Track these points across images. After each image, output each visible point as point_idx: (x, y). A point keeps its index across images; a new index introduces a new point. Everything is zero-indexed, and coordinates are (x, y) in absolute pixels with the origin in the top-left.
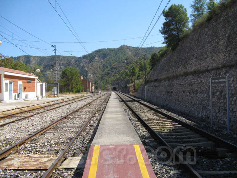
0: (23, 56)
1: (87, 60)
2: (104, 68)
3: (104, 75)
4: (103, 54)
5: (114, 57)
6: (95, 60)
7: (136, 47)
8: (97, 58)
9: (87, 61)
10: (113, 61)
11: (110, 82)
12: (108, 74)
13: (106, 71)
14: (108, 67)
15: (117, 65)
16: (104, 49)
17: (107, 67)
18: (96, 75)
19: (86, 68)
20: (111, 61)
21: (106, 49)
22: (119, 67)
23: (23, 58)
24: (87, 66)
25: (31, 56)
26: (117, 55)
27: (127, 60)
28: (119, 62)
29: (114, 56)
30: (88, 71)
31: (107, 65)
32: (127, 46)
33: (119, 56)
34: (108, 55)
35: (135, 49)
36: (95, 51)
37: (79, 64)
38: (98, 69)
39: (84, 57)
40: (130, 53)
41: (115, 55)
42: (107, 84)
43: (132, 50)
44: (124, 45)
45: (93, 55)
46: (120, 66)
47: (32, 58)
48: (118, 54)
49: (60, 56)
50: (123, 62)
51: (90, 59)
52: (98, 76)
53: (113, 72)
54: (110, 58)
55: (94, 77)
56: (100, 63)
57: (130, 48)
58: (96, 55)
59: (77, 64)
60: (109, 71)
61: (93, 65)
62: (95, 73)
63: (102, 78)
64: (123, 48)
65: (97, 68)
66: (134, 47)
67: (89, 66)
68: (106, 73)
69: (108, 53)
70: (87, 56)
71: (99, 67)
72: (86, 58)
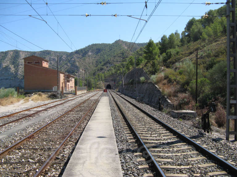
0: (12, 51)
1: (79, 55)
2: (97, 64)
3: (97, 71)
4: (97, 49)
5: (108, 52)
6: (88, 55)
8: (90, 54)
10: (107, 56)
11: (103, 78)
12: (102, 69)
13: (100, 66)
14: (102, 62)
15: (112, 60)
16: (97, 44)
18: (88, 71)
19: (77, 63)
20: (105, 56)
21: (100, 44)
22: (115, 62)
23: (12, 53)
24: (78, 61)
25: (20, 51)
26: (111, 50)
27: (123, 54)
28: (114, 57)
29: (109, 50)
31: (101, 60)
32: (122, 41)
33: (115, 51)
34: (102, 50)
36: (89, 46)
37: (71, 59)
38: (91, 64)
39: (77, 52)
40: (126, 47)
41: (110, 50)
44: (119, 40)
45: (86, 50)
46: (116, 60)
47: (21, 53)
48: (113, 49)
49: (51, 51)
50: (118, 57)
51: (82, 54)
52: (90, 72)
54: (104, 53)
55: (86, 72)
56: (93, 59)
57: (126, 43)
58: (89, 50)
59: (69, 59)
60: (103, 66)
61: (85, 59)
62: (87, 69)
63: (94, 74)
64: (118, 43)
65: (89, 64)
67: (80, 61)
68: (99, 69)
69: (102, 48)
70: (80, 51)
71: (92, 62)
72: (78, 53)
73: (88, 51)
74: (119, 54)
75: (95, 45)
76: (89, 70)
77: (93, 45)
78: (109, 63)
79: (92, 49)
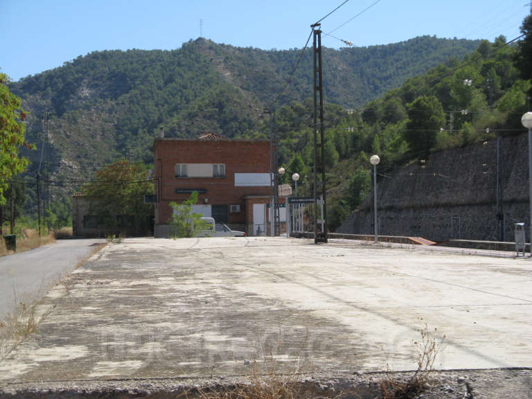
1: (44, 97)
2: (121, 136)
4: (113, 75)
5: (159, 88)
6: (80, 98)
7: (249, 50)
8: (86, 92)
9: (44, 102)
14: (140, 131)
17: (135, 132)
18: (91, 164)
20: (150, 105)
24: (52, 128)
26: (172, 81)
27: (220, 105)
28: (191, 116)
29: (161, 83)
30: (57, 146)
31: (136, 124)
32: (212, 46)
33: (185, 87)
34: (133, 79)
35: (244, 55)
36: (79, 61)
38: (98, 138)
39: (30, 85)
40: (228, 74)
41: (166, 84)
43: (235, 62)
44: (200, 39)
45: (70, 79)
48: (178, 80)
50: (205, 117)
51: (55, 94)
55: (83, 170)
56: (105, 116)
57: (224, 52)
58: (82, 79)
61: (75, 119)
62: (86, 156)
64: (196, 50)
65: (93, 137)
66: (239, 49)
67: (60, 126)
69: (133, 70)
70: (43, 79)
71: (103, 131)
72: (39, 89)
73: (79, 81)
74: (207, 106)
75: (105, 56)
76: (94, 160)
77: (95, 56)
79: (91, 73)
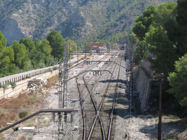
3: (110, 27)
11: (118, 40)
12: (116, 25)
13: (112, 20)
14: (116, 11)
15: (128, 13)
17: (114, 11)
18: (97, 24)
19: (82, 13)
22: (132, 16)
24: (83, 10)
28: (132, 8)
30: (84, 17)
31: (115, 7)
38: (100, 13)
42: (115, 42)
46: (133, 14)
50: (137, 9)
52: (99, 25)
53: (122, 23)
55: (94, 26)
56: (103, 4)
60: (117, 21)
61: (91, 6)
62: (95, 21)
65: (98, 13)
67: (86, 9)
68: (113, 25)
71: (102, 10)
74: (138, 4)
76: (98, 22)
78: (125, 18)
